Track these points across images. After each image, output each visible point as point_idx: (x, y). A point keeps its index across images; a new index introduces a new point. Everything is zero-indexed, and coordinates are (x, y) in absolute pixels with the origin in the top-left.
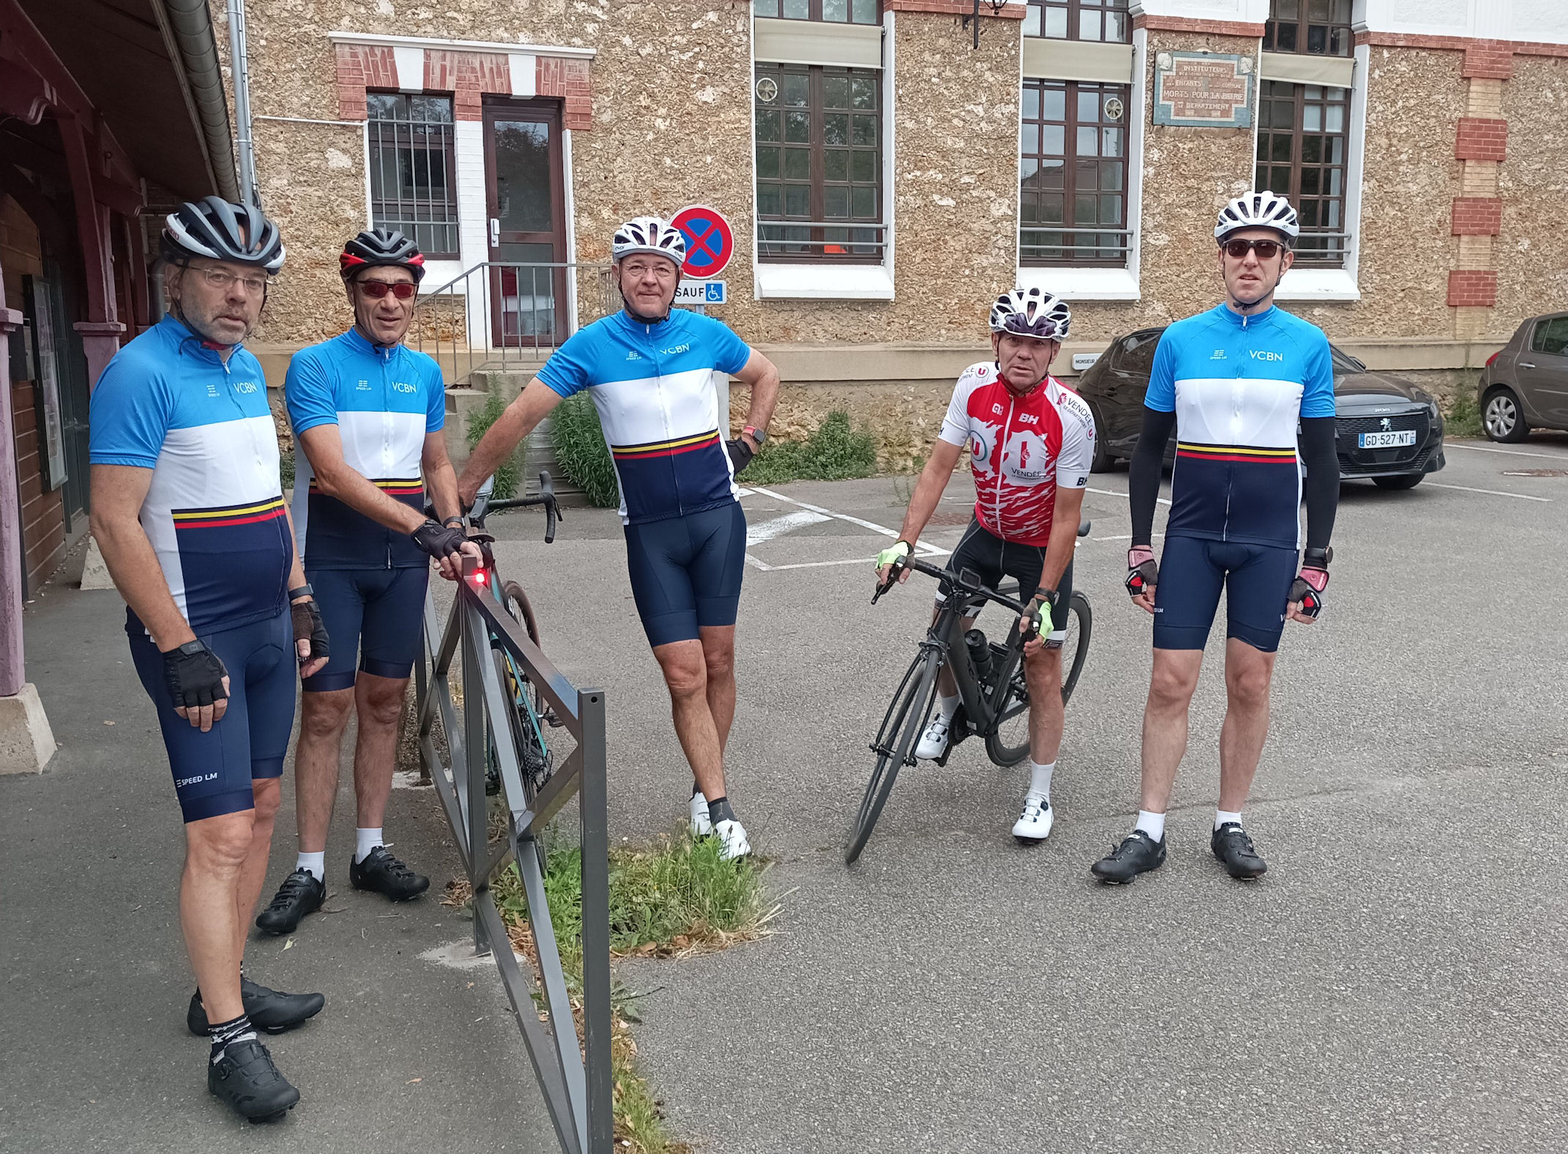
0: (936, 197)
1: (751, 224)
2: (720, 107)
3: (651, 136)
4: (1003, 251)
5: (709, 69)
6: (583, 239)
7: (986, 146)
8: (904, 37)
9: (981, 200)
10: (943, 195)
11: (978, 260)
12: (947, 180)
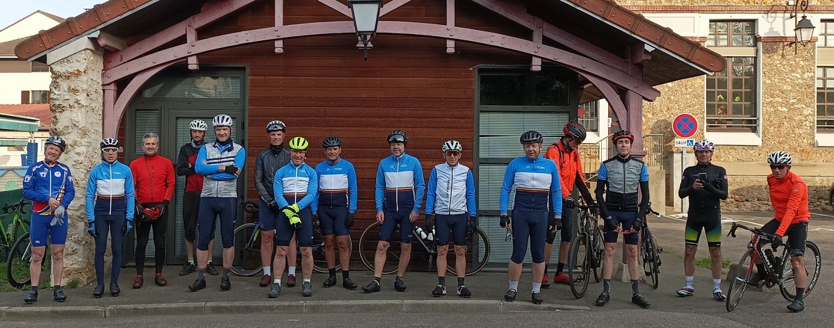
0: (780, 108)
1: (704, 119)
4: (809, 128)
7: (801, 88)
8: (766, 51)
9: (799, 109)
10: (782, 106)
11: (797, 131)
12: (784, 102)
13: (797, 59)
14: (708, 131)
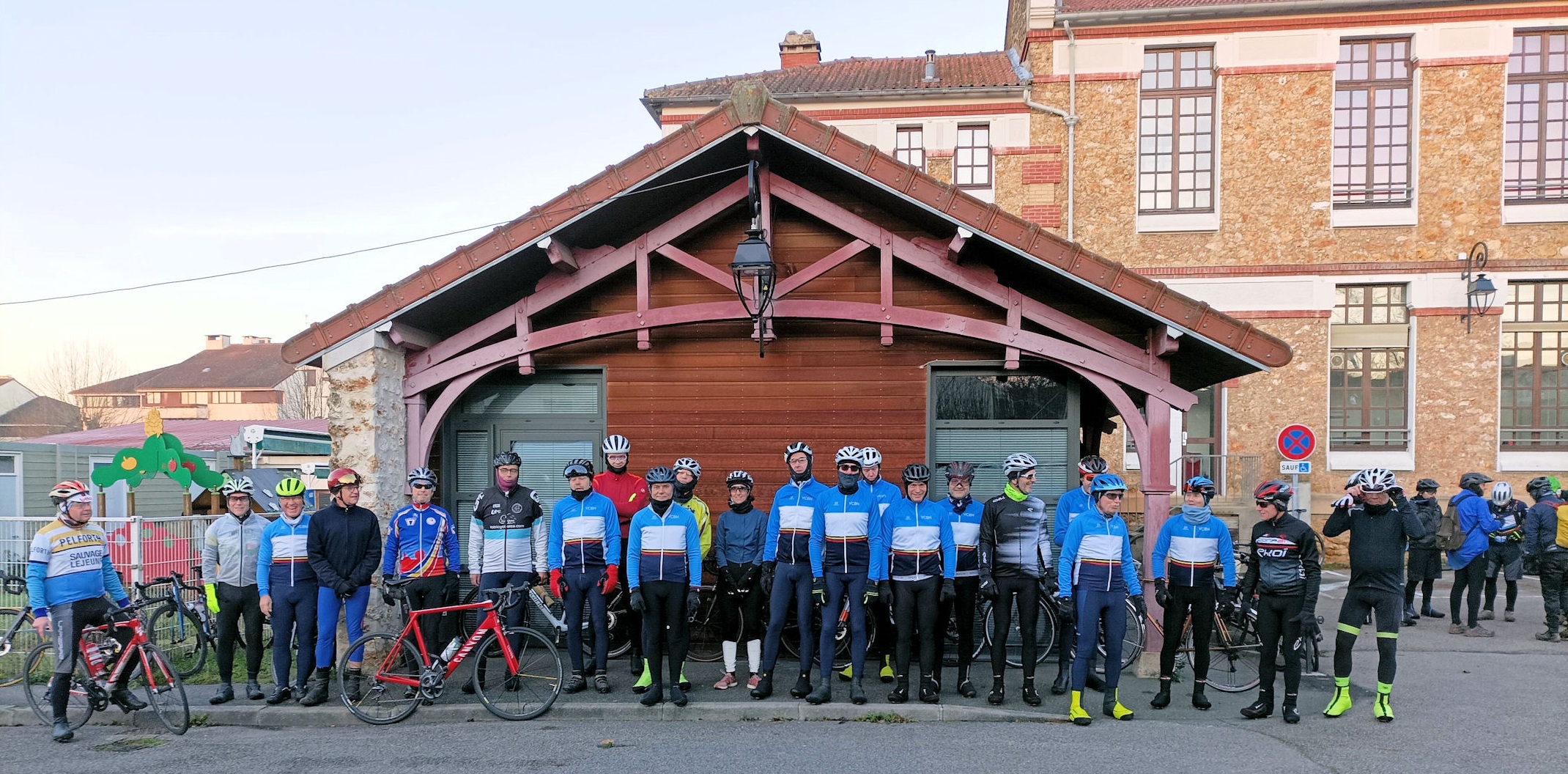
0: (1442, 414)
1: (1326, 431)
2: (1309, 372)
3: (1270, 389)
4: (1488, 444)
5: (1304, 353)
6: (1231, 441)
7: (1476, 385)
8: (1422, 329)
9: (1473, 415)
10: (1446, 412)
11: (1470, 449)
12: (1449, 405)
13: (1471, 341)
14: (1331, 449)
